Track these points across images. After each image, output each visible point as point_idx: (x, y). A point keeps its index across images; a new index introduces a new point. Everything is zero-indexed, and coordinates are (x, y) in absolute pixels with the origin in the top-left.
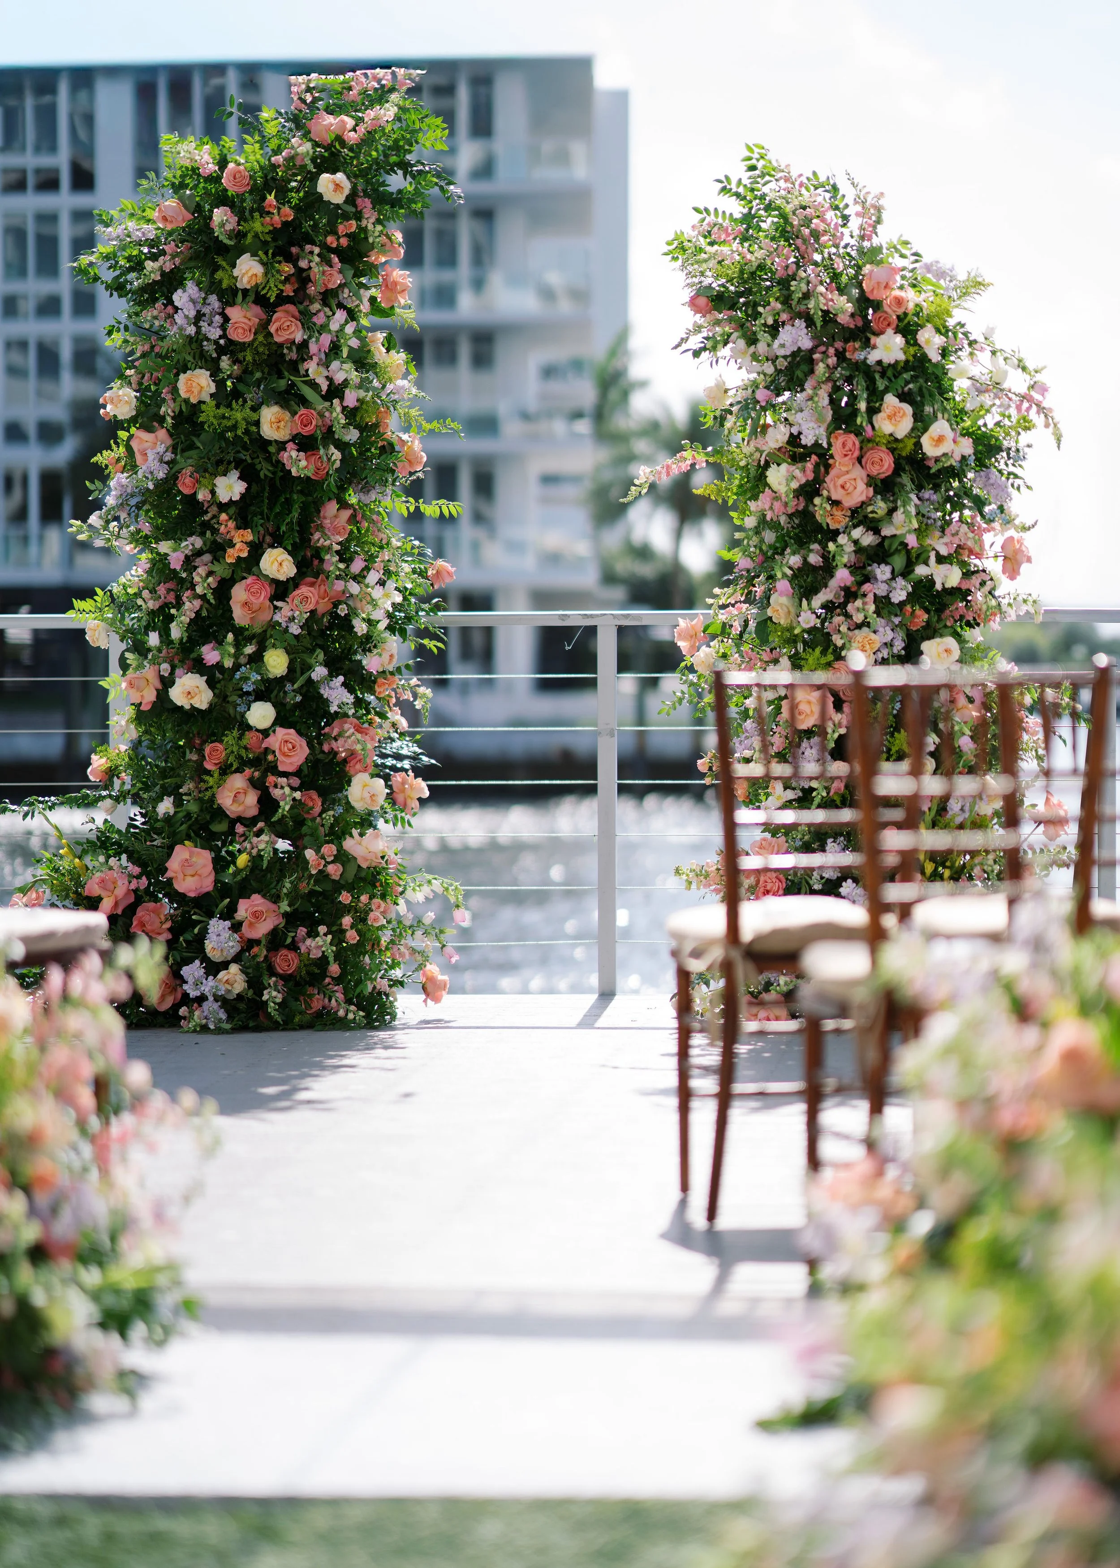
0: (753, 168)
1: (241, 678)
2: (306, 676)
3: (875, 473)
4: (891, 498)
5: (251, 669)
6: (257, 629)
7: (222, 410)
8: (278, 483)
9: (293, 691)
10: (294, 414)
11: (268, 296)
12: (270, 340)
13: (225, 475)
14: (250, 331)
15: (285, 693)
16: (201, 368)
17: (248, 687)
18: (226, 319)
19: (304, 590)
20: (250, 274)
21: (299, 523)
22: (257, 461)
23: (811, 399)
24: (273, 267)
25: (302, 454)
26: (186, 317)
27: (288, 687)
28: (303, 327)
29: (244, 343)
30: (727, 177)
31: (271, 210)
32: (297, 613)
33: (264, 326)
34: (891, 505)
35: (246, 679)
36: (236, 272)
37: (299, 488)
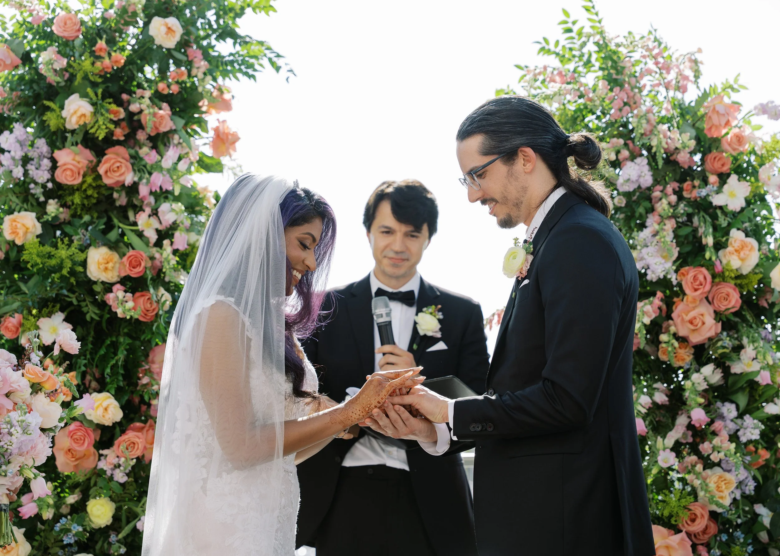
0: (569, 31)
1: (61, 530)
2: (131, 525)
3: (723, 308)
4: (736, 336)
5: (72, 520)
6: (81, 478)
7: (48, 249)
8: (104, 325)
9: (118, 541)
10: (122, 255)
11: (96, 135)
12: (99, 183)
13: (50, 317)
14: (79, 174)
15: (110, 544)
16: (26, 210)
17: (68, 540)
18: (54, 161)
19: (130, 435)
20: (79, 114)
21: (125, 367)
22: (83, 304)
23: (655, 234)
24: (102, 107)
25: (129, 295)
26: (13, 159)
27: (113, 538)
28: (134, 170)
29: (72, 186)
30: (545, 39)
31: (102, 54)
32: (123, 459)
33: (93, 169)
34: (737, 342)
35: (67, 531)
36: (64, 113)
37: (126, 330)
